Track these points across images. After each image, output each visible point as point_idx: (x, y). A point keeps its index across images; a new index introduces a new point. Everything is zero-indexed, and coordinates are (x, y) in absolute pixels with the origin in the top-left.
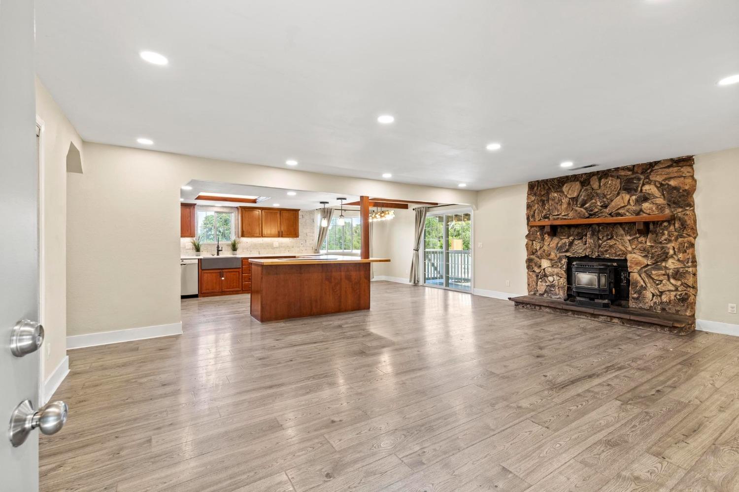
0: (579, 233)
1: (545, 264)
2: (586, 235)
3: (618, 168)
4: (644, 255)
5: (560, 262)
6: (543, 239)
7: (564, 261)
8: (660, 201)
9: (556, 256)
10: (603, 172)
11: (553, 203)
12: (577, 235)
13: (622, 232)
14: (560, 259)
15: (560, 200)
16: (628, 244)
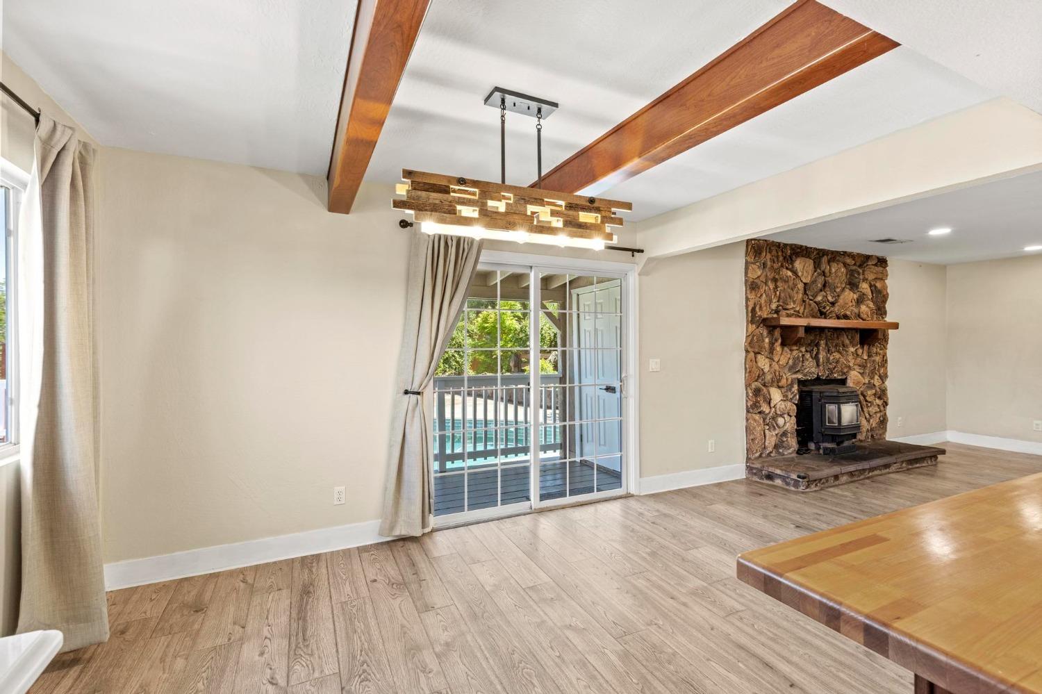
0: (812, 341)
1: (776, 395)
2: (817, 345)
3: (845, 252)
4: (862, 371)
5: (790, 390)
6: (772, 350)
7: (796, 387)
8: (871, 305)
9: (787, 379)
10: (833, 252)
11: (786, 287)
12: (809, 345)
13: (847, 342)
14: (791, 385)
15: (795, 285)
16: (850, 358)
